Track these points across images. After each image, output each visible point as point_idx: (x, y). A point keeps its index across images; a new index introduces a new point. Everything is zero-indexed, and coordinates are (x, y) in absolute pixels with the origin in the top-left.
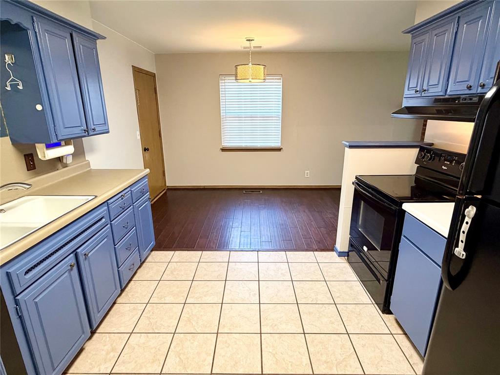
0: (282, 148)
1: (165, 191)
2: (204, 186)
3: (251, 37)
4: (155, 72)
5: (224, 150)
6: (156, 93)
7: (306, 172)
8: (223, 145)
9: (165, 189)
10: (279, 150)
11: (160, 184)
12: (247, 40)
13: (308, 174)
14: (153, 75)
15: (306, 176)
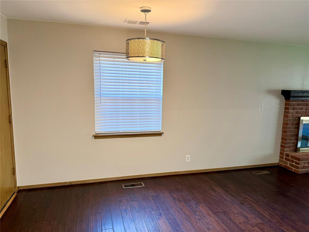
0: (163, 133)
1: (15, 194)
2: (70, 183)
3: (147, 6)
4: (7, 41)
5: (97, 137)
6: (6, 67)
7: (187, 156)
8: (96, 131)
9: (14, 193)
10: (160, 134)
11: (9, 185)
12: (142, 11)
13: (189, 159)
14: (4, 45)
15: (187, 161)
